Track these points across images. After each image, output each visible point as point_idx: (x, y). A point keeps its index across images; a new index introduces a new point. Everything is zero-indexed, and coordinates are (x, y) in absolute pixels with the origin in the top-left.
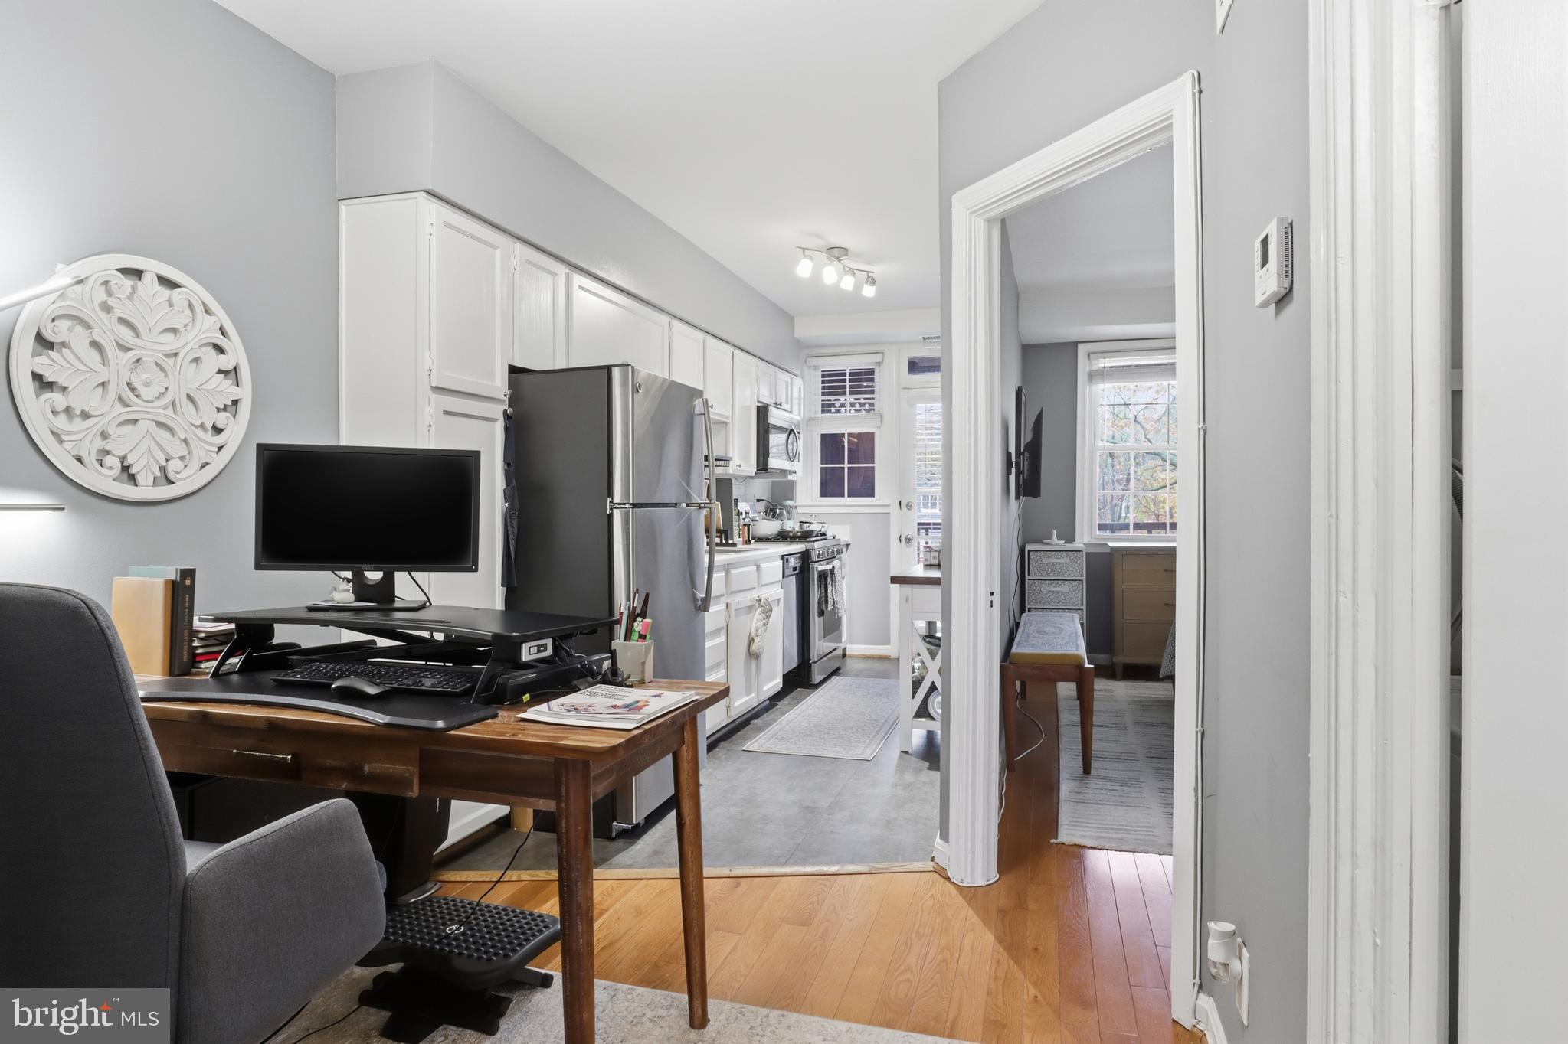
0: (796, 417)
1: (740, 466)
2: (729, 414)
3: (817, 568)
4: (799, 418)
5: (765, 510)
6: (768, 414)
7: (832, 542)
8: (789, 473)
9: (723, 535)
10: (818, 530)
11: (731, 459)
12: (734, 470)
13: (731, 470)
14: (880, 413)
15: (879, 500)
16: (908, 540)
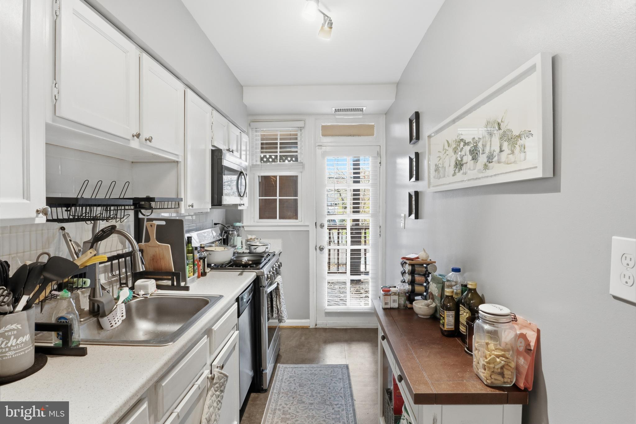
0: (245, 164)
1: (192, 206)
2: (181, 153)
3: (266, 292)
4: (247, 164)
5: (220, 232)
6: (222, 157)
7: (274, 259)
8: (239, 206)
9: (175, 277)
10: (264, 252)
11: (181, 200)
12: (186, 210)
13: (183, 211)
14: (302, 162)
15: (301, 221)
16: (321, 249)
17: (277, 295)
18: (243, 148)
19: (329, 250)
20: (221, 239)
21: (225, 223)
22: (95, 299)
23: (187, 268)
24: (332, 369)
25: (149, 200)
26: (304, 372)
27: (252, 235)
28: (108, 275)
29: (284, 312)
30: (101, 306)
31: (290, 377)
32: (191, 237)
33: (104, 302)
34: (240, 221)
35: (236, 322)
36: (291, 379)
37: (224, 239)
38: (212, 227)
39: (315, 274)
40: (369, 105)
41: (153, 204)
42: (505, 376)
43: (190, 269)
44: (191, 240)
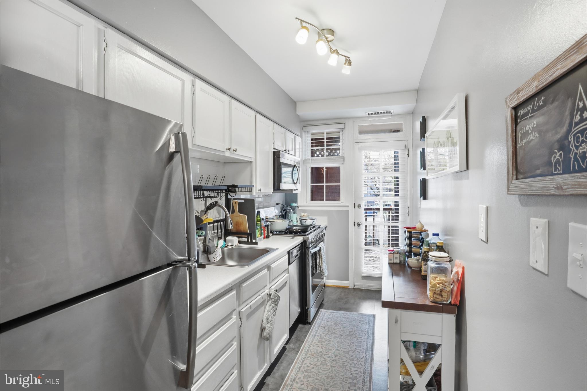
0: (298, 159)
1: (260, 190)
2: (253, 156)
3: (311, 252)
5: (280, 210)
6: (280, 156)
7: (318, 231)
8: (294, 190)
9: (249, 236)
10: (311, 225)
11: (253, 186)
12: (256, 193)
13: (254, 193)
14: (343, 156)
15: (343, 203)
16: (359, 225)
17: (319, 256)
18: (297, 146)
19: (366, 226)
20: (281, 215)
21: (285, 203)
22: (206, 244)
23: (257, 231)
24: (362, 316)
25: (234, 186)
26: (340, 316)
27: (304, 213)
28: (211, 232)
29: (325, 269)
30: (209, 248)
31: (329, 318)
32: (259, 211)
33: (211, 246)
34: (296, 202)
35: (287, 267)
36: (329, 319)
37: (283, 215)
38: (275, 206)
39: (354, 246)
40: (396, 109)
41: (237, 189)
42: (443, 296)
43: (259, 232)
44: (259, 213)
